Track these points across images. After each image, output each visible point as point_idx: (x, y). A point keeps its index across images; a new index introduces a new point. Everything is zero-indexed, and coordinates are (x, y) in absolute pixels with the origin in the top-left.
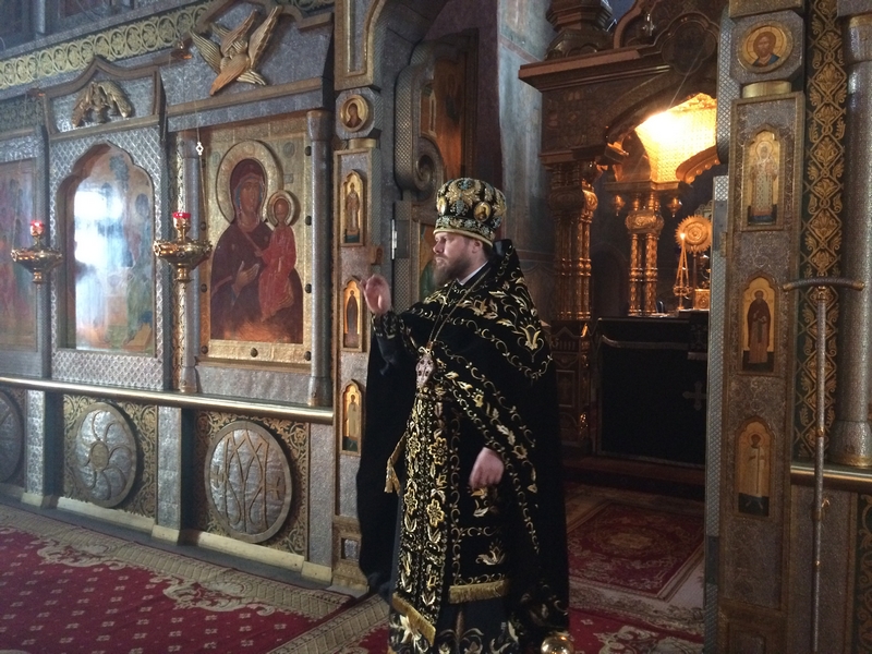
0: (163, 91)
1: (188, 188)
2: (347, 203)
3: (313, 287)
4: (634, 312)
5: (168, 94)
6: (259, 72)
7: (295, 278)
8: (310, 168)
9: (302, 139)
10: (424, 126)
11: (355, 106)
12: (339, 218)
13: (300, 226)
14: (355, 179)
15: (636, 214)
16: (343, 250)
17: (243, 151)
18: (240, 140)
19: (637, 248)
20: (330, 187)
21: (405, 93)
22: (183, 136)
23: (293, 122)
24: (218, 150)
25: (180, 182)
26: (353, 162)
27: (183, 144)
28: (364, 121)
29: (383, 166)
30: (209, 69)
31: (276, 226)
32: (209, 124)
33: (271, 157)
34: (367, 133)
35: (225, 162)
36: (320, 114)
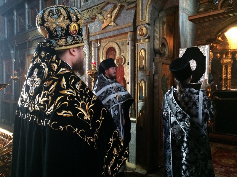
0: (88, 30)
1: (95, 56)
2: (140, 58)
3: (130, 83)
4: (224, 89)
5: (90, 31)
6: (115, 22)
7: (124, 80)
8: (129, 48)
9: (126, 40)
10: (163, 35)
11: (142, 30)
12: (138, 63)
13: (126, 65)
14: (142, 51)
15: (224, 59)
16: (139, 72)
17: (110, 45)
18: (109, 42)
19: (225, 69)
20: (135, 53)
21: (157, 25)
22: (94, 42)
23: (124, 36)
24: (103, 45)
25: (93, 54)
26: (142, 46)
27: (94, 44)
28: (145, 34)
29: (151, 47)
30: (101, 23)
31: (119, 65)
32: (101, 38)
33: (118, 46)
34: (146, 37)
35: (105, 48)
36: (132, 33)
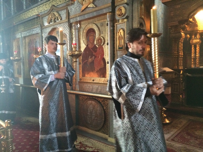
0: (69, 12)
1: (76, 37)
2: (119, 38)
3: (109, 62)
5: (70, 13)
7: (104, 60)
8: (108, 29)
9: (105, 21)
10: (141, 15)
11: (121, 10)
12: (117, 43)
13: (105, 46)
14: (121, 31)
15: (193, 39)
16: (118, 51)
17: (90, 26)
18: (89, 24)
20: (114, 34)
21: (136, 5)
22: (74, 24)
23: (103, 17)
24: (83, 27)
25: (73, 36)
26: (121, 26)
27: (74, 26)
28: (124, 14)
29: (129, 26)
30: (80, 5)
31: (98, 46)
32: (81, 20)
33: (97, 27)
34: (125, 17)
35: (85, 30)
36: (111, 14)
